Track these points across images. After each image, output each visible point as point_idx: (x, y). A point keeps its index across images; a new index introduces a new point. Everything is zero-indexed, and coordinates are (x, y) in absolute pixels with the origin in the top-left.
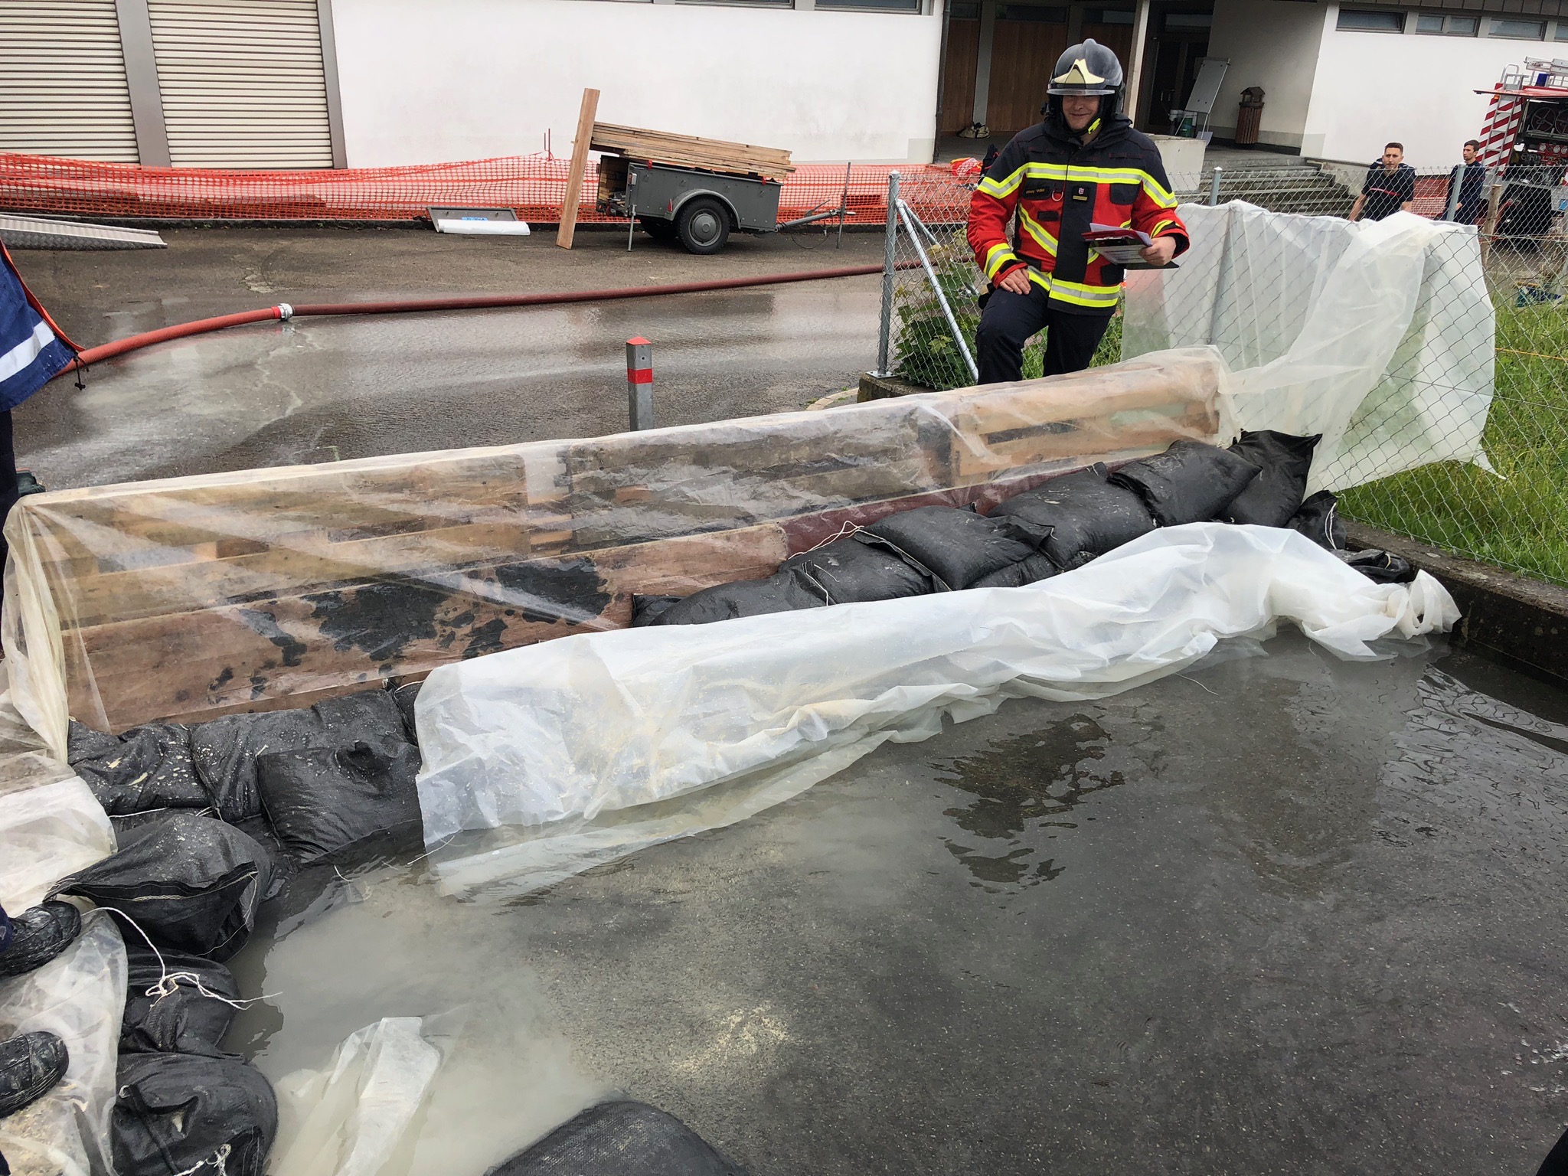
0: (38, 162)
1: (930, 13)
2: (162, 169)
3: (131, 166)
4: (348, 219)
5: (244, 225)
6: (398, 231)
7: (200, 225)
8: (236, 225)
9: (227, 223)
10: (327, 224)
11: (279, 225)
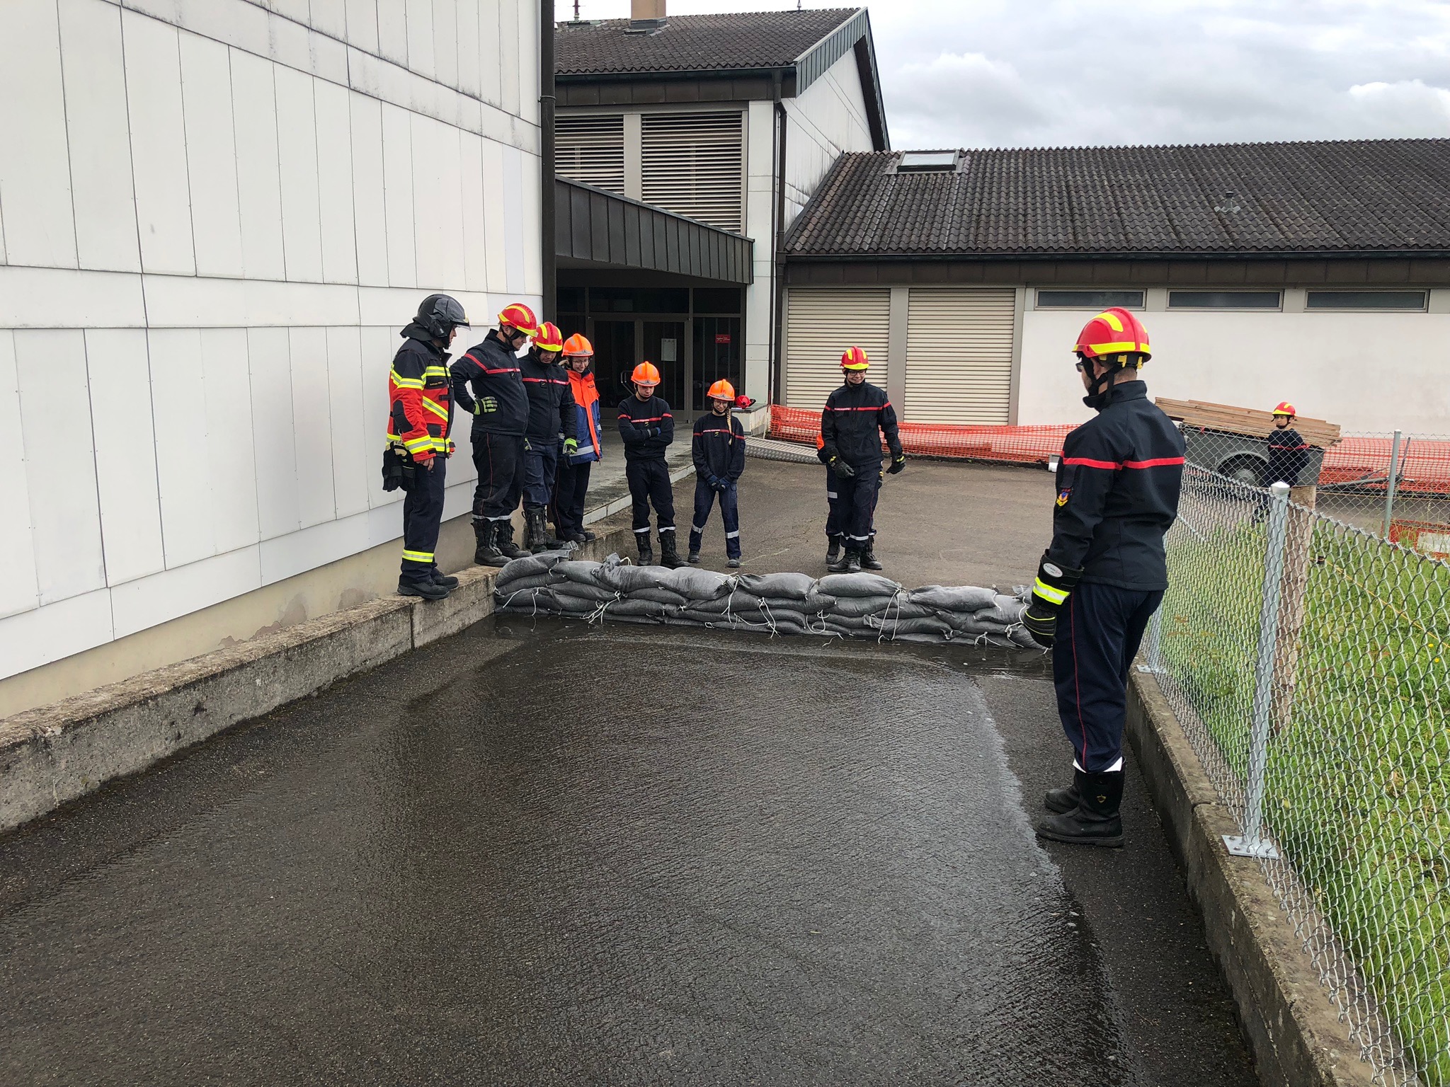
4: (990, 458)
5: (920, 458)
6: (1022, 468)
8: (916, 458)
10: (975, 461)
11: (943, 459)
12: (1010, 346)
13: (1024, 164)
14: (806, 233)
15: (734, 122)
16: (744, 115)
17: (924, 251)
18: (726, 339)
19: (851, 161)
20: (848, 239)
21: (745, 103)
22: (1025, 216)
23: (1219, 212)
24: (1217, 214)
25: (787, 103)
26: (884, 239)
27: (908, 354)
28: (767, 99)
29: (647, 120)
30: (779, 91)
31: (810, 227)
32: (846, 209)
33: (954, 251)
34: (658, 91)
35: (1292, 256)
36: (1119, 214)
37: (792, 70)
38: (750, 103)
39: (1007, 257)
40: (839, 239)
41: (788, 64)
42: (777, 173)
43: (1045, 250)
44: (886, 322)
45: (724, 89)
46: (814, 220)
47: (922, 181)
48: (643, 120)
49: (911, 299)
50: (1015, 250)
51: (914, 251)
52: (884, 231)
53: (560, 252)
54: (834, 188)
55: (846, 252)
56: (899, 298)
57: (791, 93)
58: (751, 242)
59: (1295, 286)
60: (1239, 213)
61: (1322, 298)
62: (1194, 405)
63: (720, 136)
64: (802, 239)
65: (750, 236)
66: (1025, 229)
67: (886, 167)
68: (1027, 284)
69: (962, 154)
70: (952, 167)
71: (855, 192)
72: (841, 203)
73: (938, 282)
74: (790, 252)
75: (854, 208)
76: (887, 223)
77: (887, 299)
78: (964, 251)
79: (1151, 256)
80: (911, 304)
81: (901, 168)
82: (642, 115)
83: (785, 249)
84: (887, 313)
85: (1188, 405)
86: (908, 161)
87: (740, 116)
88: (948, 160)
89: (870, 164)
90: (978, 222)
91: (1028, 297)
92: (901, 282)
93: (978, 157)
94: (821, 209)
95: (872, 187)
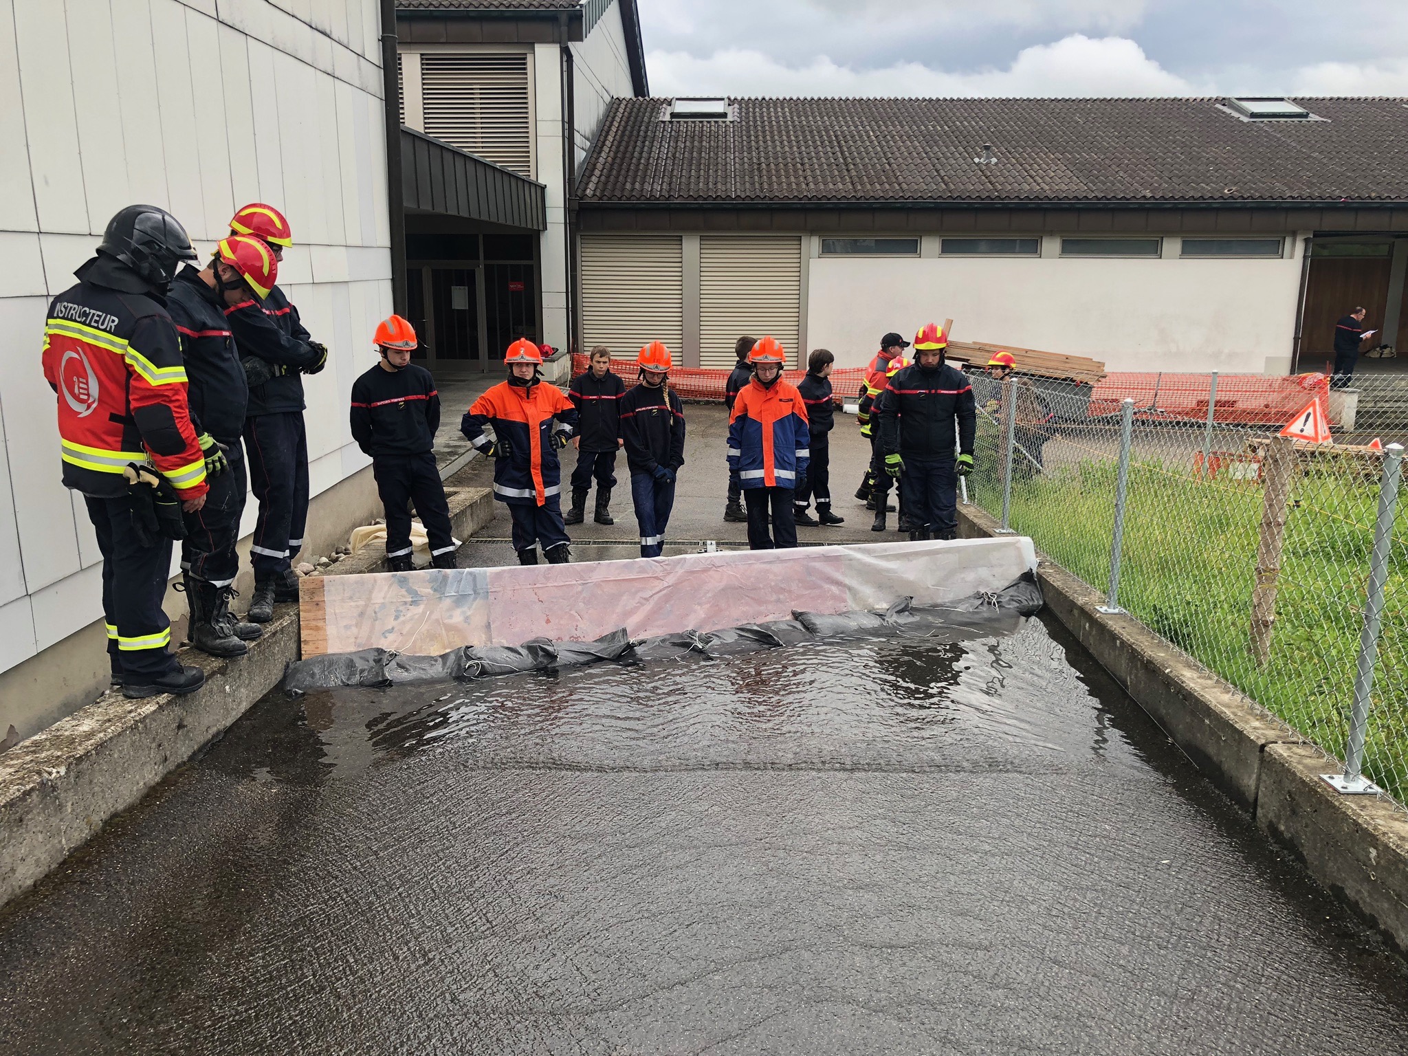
0: (626, 364)
1: (1292, 257)
2: (695, 370)
3: (679, 368)
7: (698, 402)
9: (713, 402)
12: (797, 292)
13: (791, 113)
14: (594, 179)
15: (519, 65)
16: (529, 58)
17: (715, 199)
18: (519, 286)
19: (623, 106)
20: (637, 186)
21: (531, 45)
22: (802, 164)
23: (979, 163)
24: (977, 165)
25: (574, 47)
26: (673, 186)
27: (702, 301)
28: (553, 42)
29: (427, 59)
30: (565, 36)
31: (597, 173)
32: (628, 155)
33: (743, 199)
34: (437, 28)
35: (1049, 206)
36: (890, 164)
37: (579, 13)
38: (536, 45)
39: (794, 206)
40: (628, 186)
41: (574, 6)
42: (566, 119)
43: (829, 199)
44: (680, 269)
45: (508, 28)
46: (599, 166)
47: (697, 129)
48: (422, 59)
49: (703, 247)
50: (801, 199)
51: (705, 199)
52: (671, 178)
53: (408, 204)
54: (612, 134)
55: (638, 199)
56: (691, 246)
57: (579, 38)
58: (543, 188)
59: (1052, 233)
60: (996, 164)
61: (1074, 246)
62: (978, 347)
63: (507, 79)
64: (592, 186)
65: (541, 181)
66: (805, 178)
67: (658, 113)
68: (812, 232)
69: (731, 102)
70: (724, 115)
71: (633, 138)
72: (622, 148)
73: (729, 229)
74: (581, 198)
75: (636, 154)
76: (672, 170)
77: (679, 247)
78: (752, 199)
79: (927, 205)
80: (703, 251)
81: (673, 115)
82: (422, 55)
83: (577, 195)
84: (679, 260)
85: (973, 346)
86: (680, 107)
87: (525, 59)
88: (718, 107)
89: (642, 110)
90: (759, 170)
91: (813, 244)
92: (692, 229)
93: (746, 105)
94: (603, 155)
95: (649, 133)
